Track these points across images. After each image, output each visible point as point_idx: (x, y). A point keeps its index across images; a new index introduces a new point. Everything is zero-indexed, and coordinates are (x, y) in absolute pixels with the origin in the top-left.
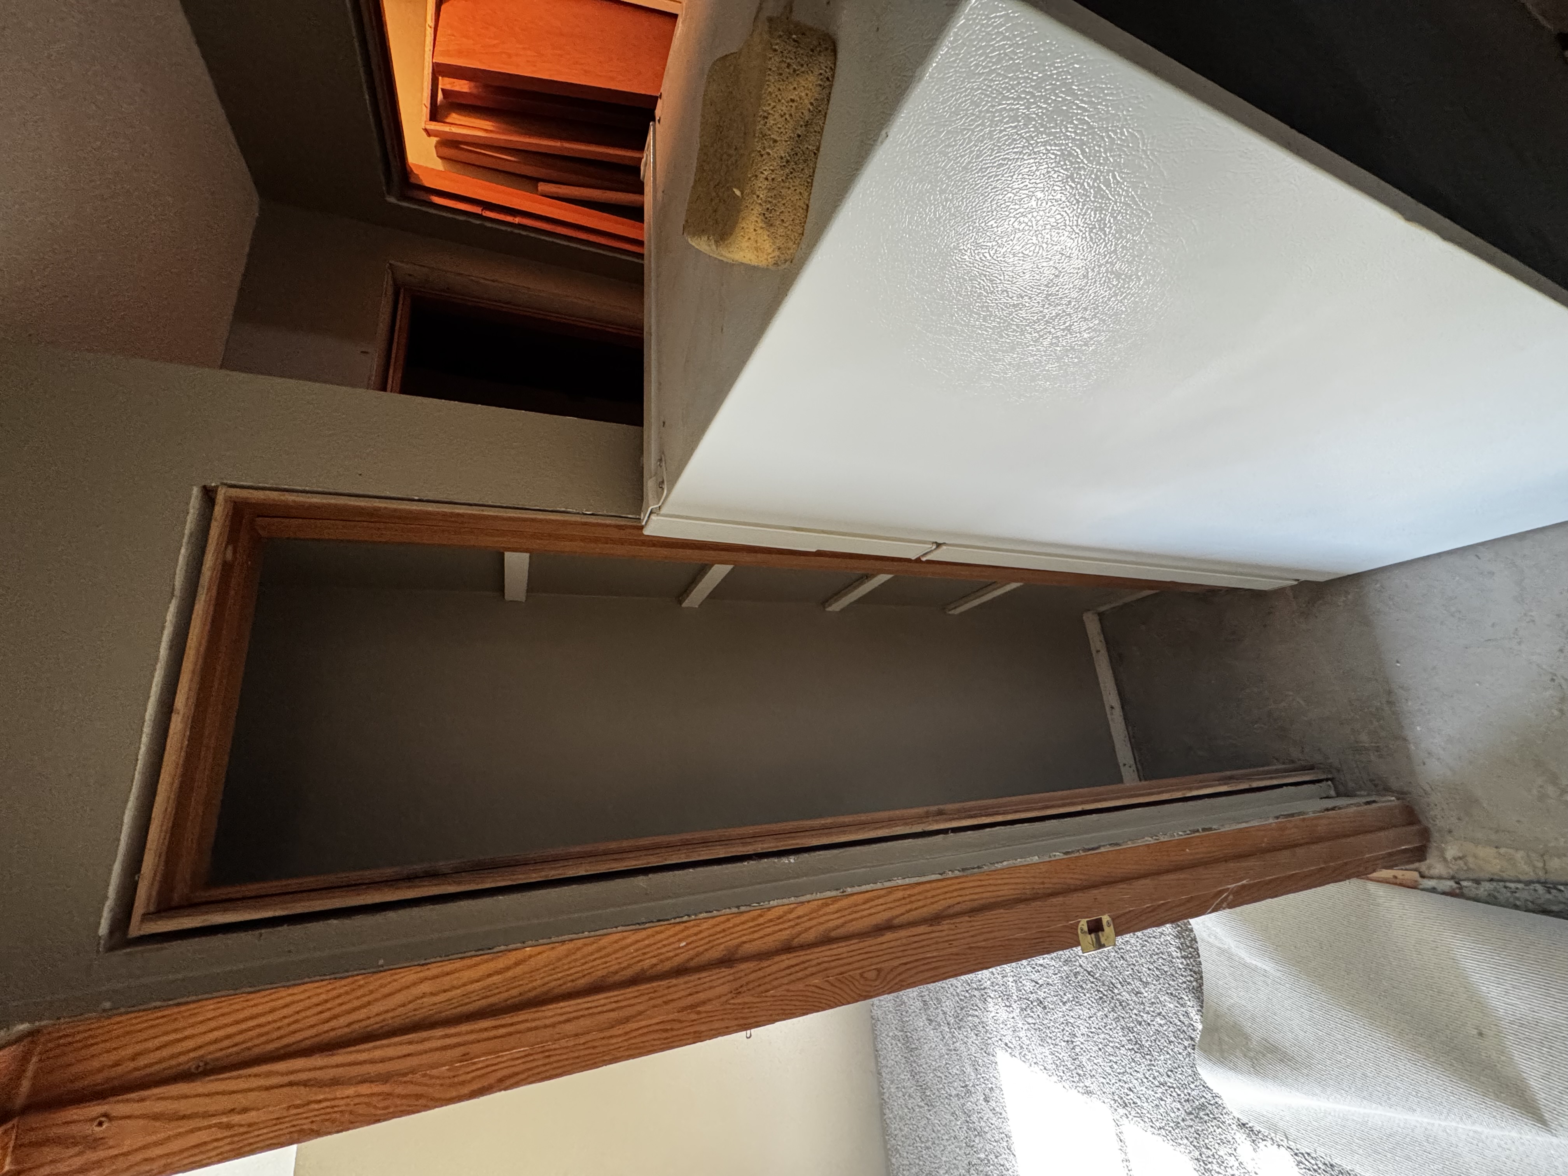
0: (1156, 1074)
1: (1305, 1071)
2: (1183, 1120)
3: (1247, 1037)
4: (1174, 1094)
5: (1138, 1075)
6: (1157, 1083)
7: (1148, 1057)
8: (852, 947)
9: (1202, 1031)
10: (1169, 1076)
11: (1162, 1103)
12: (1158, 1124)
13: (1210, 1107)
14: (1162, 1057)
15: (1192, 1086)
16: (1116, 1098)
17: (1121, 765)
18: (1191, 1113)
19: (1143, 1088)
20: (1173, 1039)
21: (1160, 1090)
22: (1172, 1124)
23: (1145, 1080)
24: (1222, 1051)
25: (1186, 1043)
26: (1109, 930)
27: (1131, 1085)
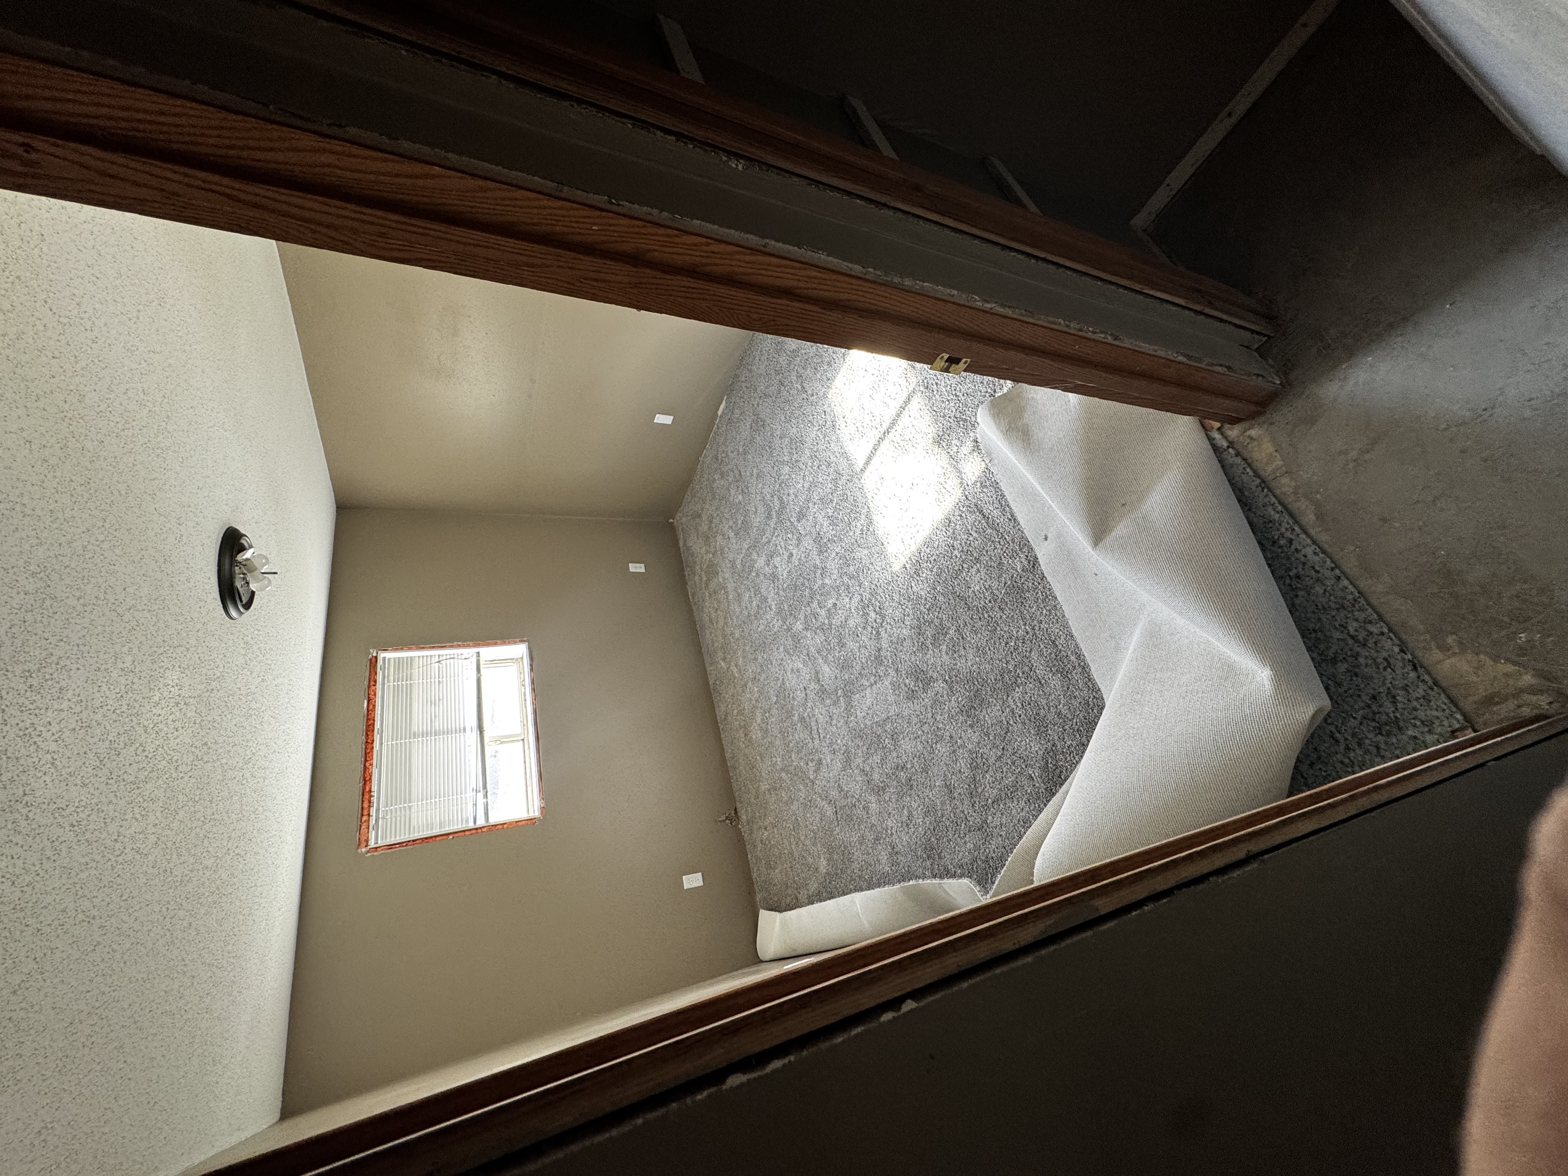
0: (958, 389)
1: (1028, 453)
2: (949, 417)
3: (1021, 417)
4: (957, 405)
5: (948, 382)
6: (954, 393)
7: (962, 379)
8: (749, 296)
9: (1004, 395)
10: (963, 395)
11: (947, 403)
12: (935, 408)
13: (969, 424)
14: (969, 385)
15: (970, 409)
16: (925, 381)
17: (1166, 182)
18: (957, 418)
19: (944, 389)
20: (985, 383)
21: (952, 397)
22: (942, 414)
23: (949, 387)
24: (1000, 412)
25: (989, 390)
26: (962, 365)
27: (939, 382)
